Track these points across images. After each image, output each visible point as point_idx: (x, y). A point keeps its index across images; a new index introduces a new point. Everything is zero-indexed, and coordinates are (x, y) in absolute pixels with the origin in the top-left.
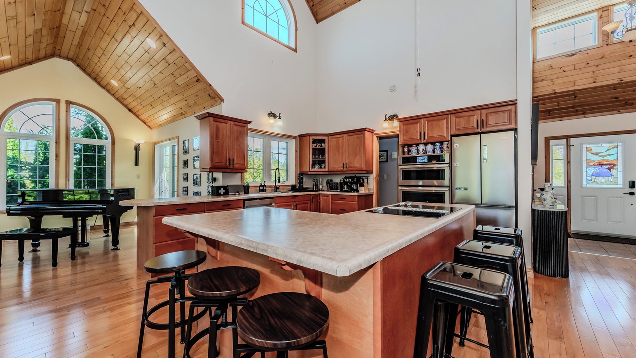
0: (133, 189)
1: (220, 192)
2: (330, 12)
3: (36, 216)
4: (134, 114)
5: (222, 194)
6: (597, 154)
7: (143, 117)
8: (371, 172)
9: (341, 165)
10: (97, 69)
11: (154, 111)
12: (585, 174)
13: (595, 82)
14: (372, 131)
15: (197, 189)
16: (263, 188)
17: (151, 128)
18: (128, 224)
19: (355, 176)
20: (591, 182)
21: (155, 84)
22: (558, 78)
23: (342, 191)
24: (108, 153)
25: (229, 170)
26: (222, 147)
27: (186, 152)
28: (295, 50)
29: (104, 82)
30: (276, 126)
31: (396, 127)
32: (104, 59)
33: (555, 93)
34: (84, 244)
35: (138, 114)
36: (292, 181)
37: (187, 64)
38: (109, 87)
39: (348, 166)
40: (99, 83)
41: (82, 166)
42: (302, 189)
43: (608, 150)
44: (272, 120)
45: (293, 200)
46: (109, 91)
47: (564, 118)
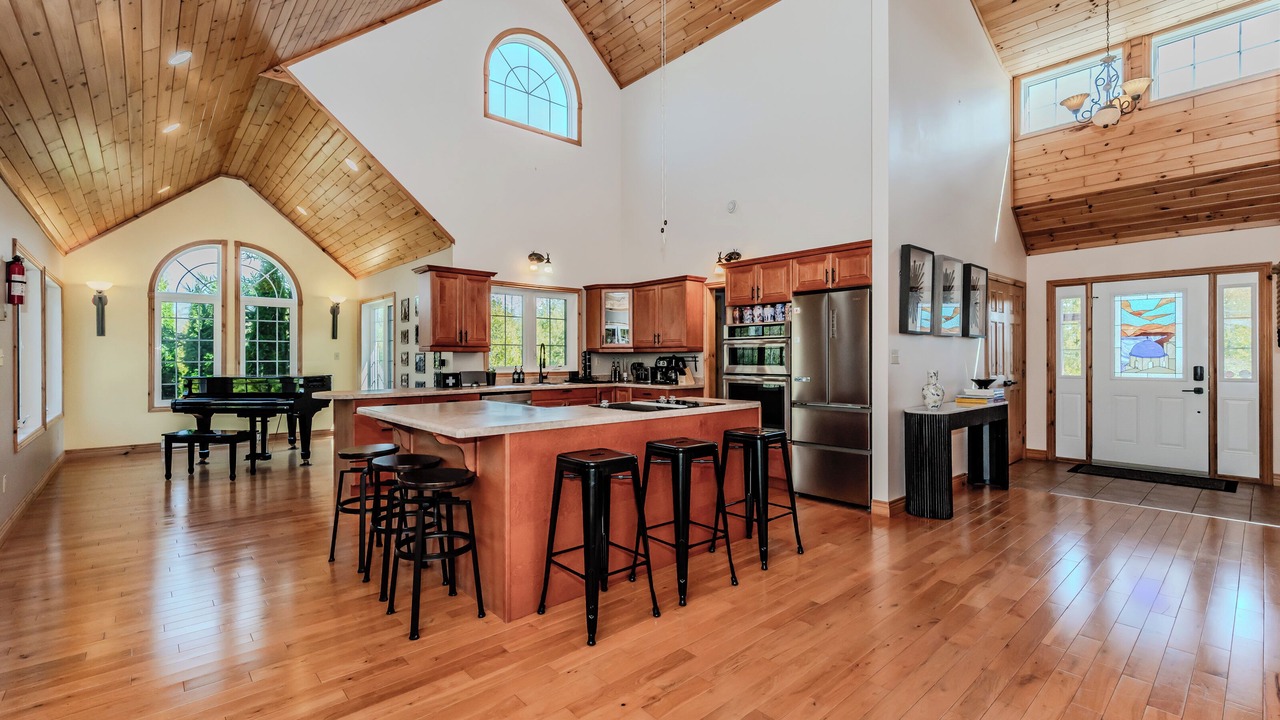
0: (329, 377)
1: (447, 381)
2: (639, 70)
3: (204, 414)
4: (330, 255)
5: (451, 384)
6: (1138, 314)
7: (343, 260)
8: (701, 350)
9: (651, 339)
10: (278, 191)
11: (358, 252)
12: (1117, 352)
13: (1118, 179)
14: (701, 280)
15: (420, 377)
16: (518, 377)
17: (355, 277)
18: (323, 434)
19: (674, 357)
20: (1128, 367)
21: (359, 216)
22: (1056, 171)
23: (654, 382)
24: (292, 319)
25: (460, 349)
26: (449, 314)
27: (406, 317)
28: (578, 143)
29: (287, 209)
30: (544, 275)
31: (719, 276)
32: (287, 180)
33: (1051, 200)
34: (265, 456)
35: (336, 255)
36: (574, 365)
37: (400, 193)
38: (293, 216)
39: (661, 340)
40: (280, 211)
41: (257, 341)
42: (588, 378)
43: (1158, 306)
44: (534, 266)
45: (565, 396)
46: (293, 222)
47: (1080, 245)
